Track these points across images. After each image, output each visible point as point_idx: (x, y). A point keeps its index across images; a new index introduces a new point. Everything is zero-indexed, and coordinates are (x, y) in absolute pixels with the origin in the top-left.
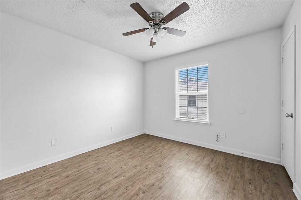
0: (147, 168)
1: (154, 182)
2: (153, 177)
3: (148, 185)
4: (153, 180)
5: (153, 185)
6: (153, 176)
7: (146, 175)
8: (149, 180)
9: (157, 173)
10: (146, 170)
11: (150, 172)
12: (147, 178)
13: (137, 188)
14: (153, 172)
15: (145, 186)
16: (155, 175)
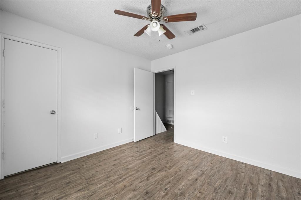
0: (166, 189)
1: (158, 173)
2: (158, 177)
3: (163, 171)
4: (159, 175)
5: (159, 171)
6: (158, 179)
7: (165, 180)
8: (162, 175)
9: (154, 182)
10: (166, 187)
11: (162, 184)
12: (164, 177)
13: (171, 169)
14: (158, 183)
15: (166, 171)
16: (157, 180)
